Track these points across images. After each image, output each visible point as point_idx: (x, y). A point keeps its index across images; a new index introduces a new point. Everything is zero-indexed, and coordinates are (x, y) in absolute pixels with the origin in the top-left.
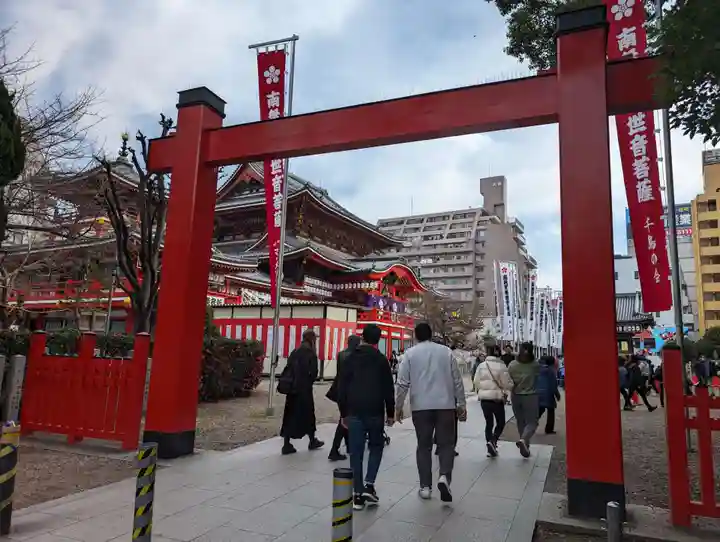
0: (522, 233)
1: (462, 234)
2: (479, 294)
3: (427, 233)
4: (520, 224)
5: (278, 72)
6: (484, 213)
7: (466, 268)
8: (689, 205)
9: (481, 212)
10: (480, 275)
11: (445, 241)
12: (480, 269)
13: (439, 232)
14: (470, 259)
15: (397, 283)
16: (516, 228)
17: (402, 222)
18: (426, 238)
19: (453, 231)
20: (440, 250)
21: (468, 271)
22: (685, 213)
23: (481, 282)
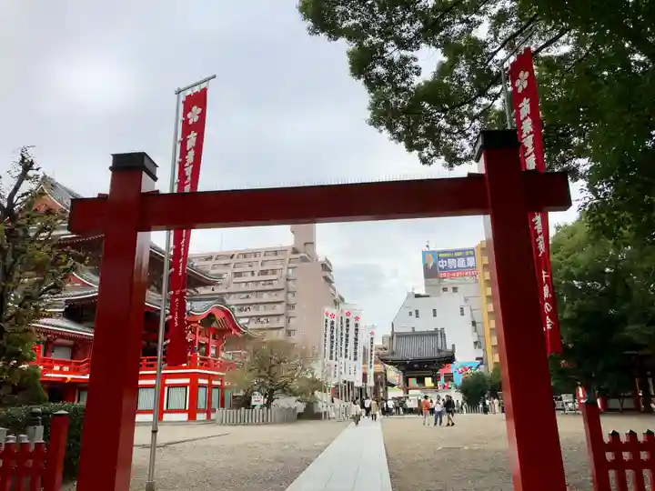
0: (331, 271)
1: (274, 272)
2: (289, 333)
3: (237, 270)
4: (328, 262)
5: (200, 110)
6: (295, 251)
7: (278, 306)
8: (473, 250)
9: (291, 250)
10: (291, 313)
11: (256, 278)
12: (290, 306)
13: (250, 269)
14: (281, 297)
15: (214, 325)
16: (326, 267)
17: (211, 258)
18: (238, 274)
19: (264, 268)
20: (251, 287)
21: (280, 309)
22: (470, 256)
23: (291, 320)
